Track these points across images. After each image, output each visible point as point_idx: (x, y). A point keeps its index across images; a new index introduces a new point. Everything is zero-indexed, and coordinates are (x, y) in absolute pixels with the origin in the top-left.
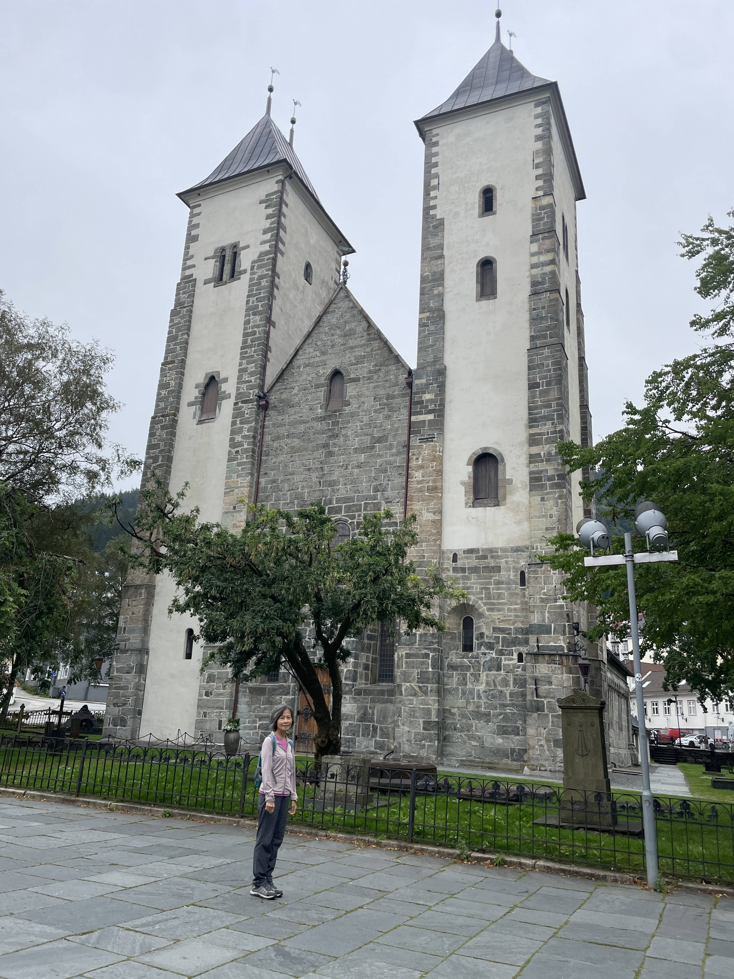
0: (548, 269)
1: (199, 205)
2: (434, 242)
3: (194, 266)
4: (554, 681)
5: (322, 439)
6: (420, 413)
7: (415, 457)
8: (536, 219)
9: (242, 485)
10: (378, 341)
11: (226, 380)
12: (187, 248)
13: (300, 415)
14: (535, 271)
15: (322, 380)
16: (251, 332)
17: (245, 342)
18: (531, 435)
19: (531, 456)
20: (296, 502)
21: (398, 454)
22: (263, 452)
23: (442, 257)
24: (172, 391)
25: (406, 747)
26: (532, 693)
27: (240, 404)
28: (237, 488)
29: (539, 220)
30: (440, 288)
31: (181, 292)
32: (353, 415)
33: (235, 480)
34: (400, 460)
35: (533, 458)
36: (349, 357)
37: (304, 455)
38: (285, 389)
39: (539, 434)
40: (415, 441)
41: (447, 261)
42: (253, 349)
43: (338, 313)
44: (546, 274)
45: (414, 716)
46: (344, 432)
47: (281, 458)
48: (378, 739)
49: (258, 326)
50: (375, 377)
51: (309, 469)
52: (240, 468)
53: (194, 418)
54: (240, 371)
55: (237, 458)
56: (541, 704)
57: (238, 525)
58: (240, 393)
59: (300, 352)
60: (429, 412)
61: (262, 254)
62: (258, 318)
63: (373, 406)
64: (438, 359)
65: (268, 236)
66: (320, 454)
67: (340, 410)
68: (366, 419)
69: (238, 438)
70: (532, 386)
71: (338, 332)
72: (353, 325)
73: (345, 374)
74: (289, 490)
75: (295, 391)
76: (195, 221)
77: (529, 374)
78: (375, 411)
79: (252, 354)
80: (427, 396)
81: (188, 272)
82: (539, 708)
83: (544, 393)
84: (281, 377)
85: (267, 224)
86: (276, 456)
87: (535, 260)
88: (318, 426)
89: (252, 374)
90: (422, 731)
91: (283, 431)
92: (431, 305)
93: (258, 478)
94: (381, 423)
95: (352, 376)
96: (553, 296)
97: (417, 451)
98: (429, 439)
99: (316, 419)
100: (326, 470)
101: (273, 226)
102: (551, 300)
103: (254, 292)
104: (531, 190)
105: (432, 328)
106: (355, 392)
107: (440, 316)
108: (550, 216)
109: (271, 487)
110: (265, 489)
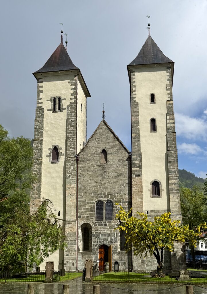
0: (172, 125)
1: (42, 79)
2: (135, 110)
3: (42, 103)
5: (101, 173)
6: (134, 167)
7: (134, 181)
8: (168, 108)
9: (73, 187)
10: (118, 141)
11: (61, 148)
12: (38, 95)
13: (91, 164)
14: (168, 125)
15: (99, 153)
16: (70, 133)
17: (67, 136)
18: (169, 177)
20: (93, 193)
22: (79, 176)
23: (138, 116)
24: (40, 151)
25: (136, 267)
27: (69, 158)
28: (71, 188)
30: (138, 126)
31: (38, 112)
32: (110, 165)
33: (70, 185)
35: (170, 184)
36: (108, 146)
37: (94, 178)
38: (85, 154)
39: (172, 177)
40: (133, 176)
41: (140, 117)
42: (72, 139)
43: (103, 129)
44: (172, 127)
45: (138, 259)
46: (108, 171)
47: (86, 178)
49: (73, 131)
50: (118, 153)
52: (71, 181)
53: (49, 161)
54: (67, 146)
55: (70, 177)
57: (73, 200)
58: (68, 154)
59: (90, 142)
60: (138, 167)
61: (71, 103)
62: (72, 127)
63: (117, 163)
64: (139, 150)
65: (73, 97)
66: (100, 178)
67: (106, 163)
68: (115, 167)
69: (69, 170)
70: (169, 162)
71: (103, 136)
72: (109, 135)
73: (107, 151)
74: (90, 189)
75: (89, 155)
76: (40, 85)
77: (168, 158)
78: (119, 165)
80: (137, 162)
81: (40, 105)
83: (173, 164)
84: (83, 150)
85: (72, 92)
86: (84, 177)
87: (168, 121)
88: (98, 168)
89: (72, 148)
90: (141, 263)
92: (136, 132)
93: (77, 185)
94: (121, 169)
95: (110, 152)
96: (174, 134)
97: (134, 179)
98: (138, 176)
99: (98, 166)
100: (103, 183)
101: (75, 93)
102: (174, 136)
103: (70, 118)
104: (166, 98)
105: (137, 140)
106: (111, 158)
107: (139, 136)
108: (173, 108)
109: (83, 188)
110: (81, 188)
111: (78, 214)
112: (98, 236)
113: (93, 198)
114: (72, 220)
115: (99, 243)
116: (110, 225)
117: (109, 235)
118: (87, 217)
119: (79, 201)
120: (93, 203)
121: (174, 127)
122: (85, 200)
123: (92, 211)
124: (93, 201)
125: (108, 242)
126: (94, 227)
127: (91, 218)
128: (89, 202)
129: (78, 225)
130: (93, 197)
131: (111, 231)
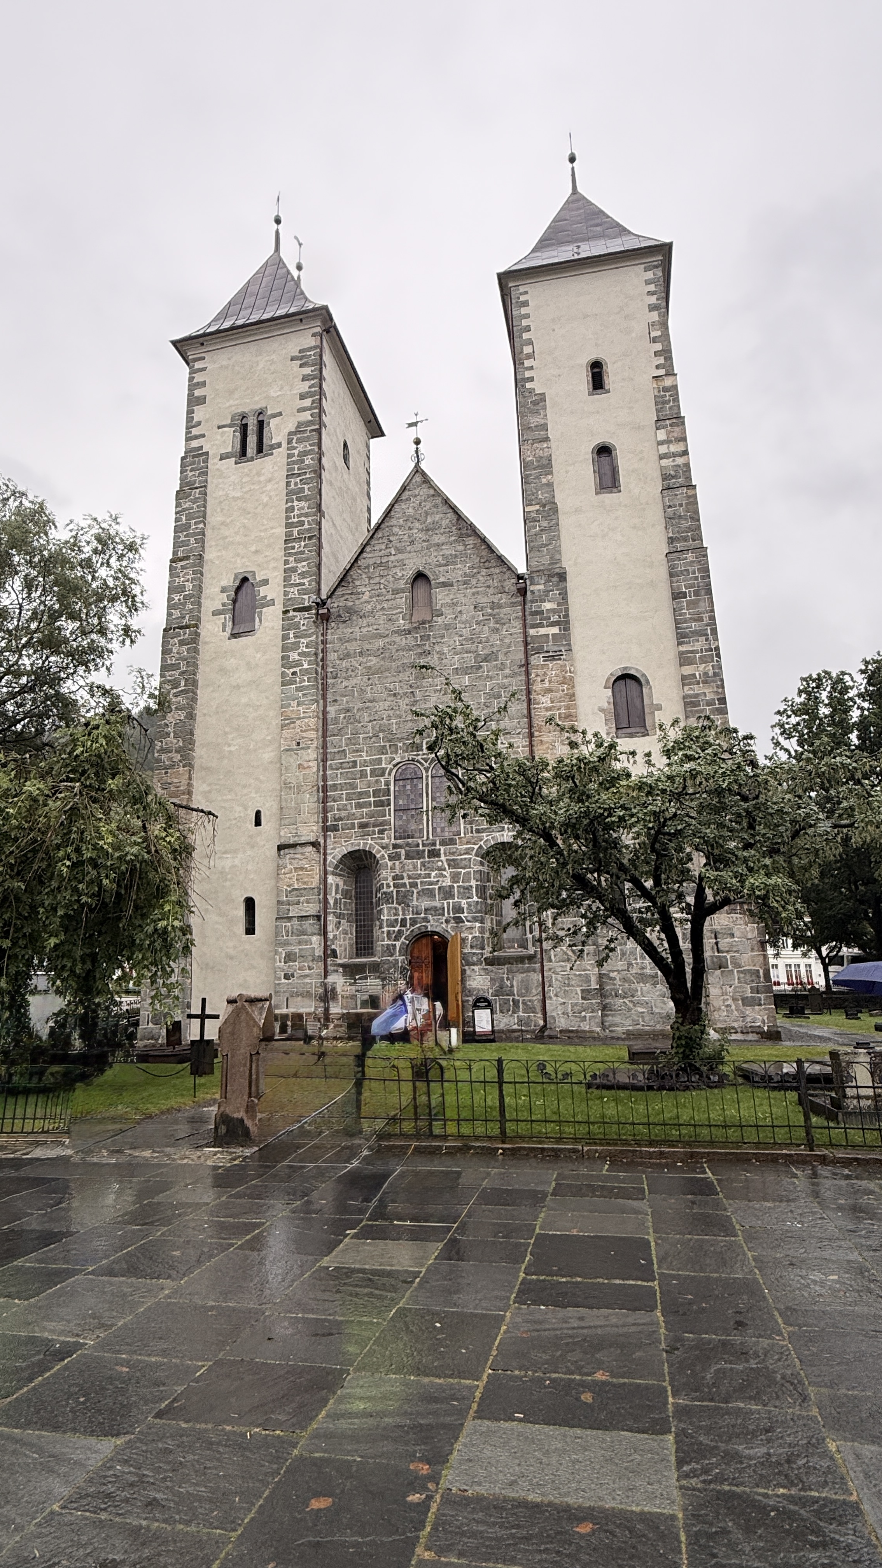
0: (680, 461)
1: (204, 358)
2: (535, 420)
3: (203, 436)
4: (737, 934)
5: (410, 657)
6: (540, 625)
7: (539, 679)
8: (660, 402)
9: (307, 715)
10: (472, 538)
11: (265, 582)
12: (190, 412)
13: (375, 627)
14: (664, 462)
15: (402, 584)
16: (297, 522)
17: (288, 534)
18: (681, 653)
19: (684, 677)
20: (381, 735)
21: (514, 675)
22: (329, 675)
23: (547, 439)
24: (190, 596)
25: (562, 1020)
26: (713, 948)
27: (291, 613)
28: (299, 719)
29: (664, 403)
30: (550, 477)
31: (189, 468)
32: (447, 627)
33: (295, 708)
34: (517, 683)
35: (685, 680)
36: (435, 557)
37: (387, 677)
38: (351, 594)
39: (692, 652)
40: (537, 660)
41: (553, 444)
42: (303, 544)
43: (414, 502)
44: (679, 466)
45: (569, 985)
46: (437, 648)
47: (354, 681)
48: (521, 1014)
49: (306, 515)
50: (474, 581)
51: (395, 695)
52: (301, 694)
53: (224, 631)
54: (285, 571)
55: (296, 681)
56: (724, 960)
57: (306, 765)
58: (290, 599)
59: (368, 549)
60: (553, 624)
61: (300, 424)
62: (304, 504)
63: (473, 617)
64: (555, 561)
65: (308, 402)
66: (409, 676)
67: (429, 622)
68: (466, 632)
69: (294, 656)
70: (677, 596)
71: (417, 525)
72: (437, 518)
73: (431, 577)
74: (371, 721)
75: (366, 597)
76: (198, 378)
77: (671, 582)
78: (478, 623)
79: (302, 549)
80: (548, 606)
81: (195, 444)
82: (721, 965)
83: (691, 604)
84: (344, 579)
85: (305, 387)
86: (347, 678)
87: (663, 449)
88: (402, 640)
89: (303, 575)
90: (581, 1001)
91: (352, 647)
92: (540, 496)
93: (325, 707)
94: (487, 637)
95: (442, 580)
96: (691, 492)
97: (540, 672)
98: (555, 657)
99: (398, 632)
100: (419, 695)
101: (313, 389)
102: (689, 497)
103: (296, 472)
104: (650, 368)
105: (545, 524)
106: (448, 600)
107: (555, 510)
108: (676, 399)
109: (345, 717)
110: (336, 720)
111: (329, 815)
112: (404, 899)
113: (383, 753)
114: (303, 839)
115: (411, 925)
116: (453, 854)
117: (447, 893)
118: (363, 826)
119: (332, 769)
120: (384, 770)
121: (687, 465)
122: (355, 762)
123: (378, 804)
124: (384, 766)
125: (447, 921)
126: (390, 864)
127: (376, 829)
128: (368, 769)
129: (329, 858)
130: (382, 750)
131: (455, 877)
